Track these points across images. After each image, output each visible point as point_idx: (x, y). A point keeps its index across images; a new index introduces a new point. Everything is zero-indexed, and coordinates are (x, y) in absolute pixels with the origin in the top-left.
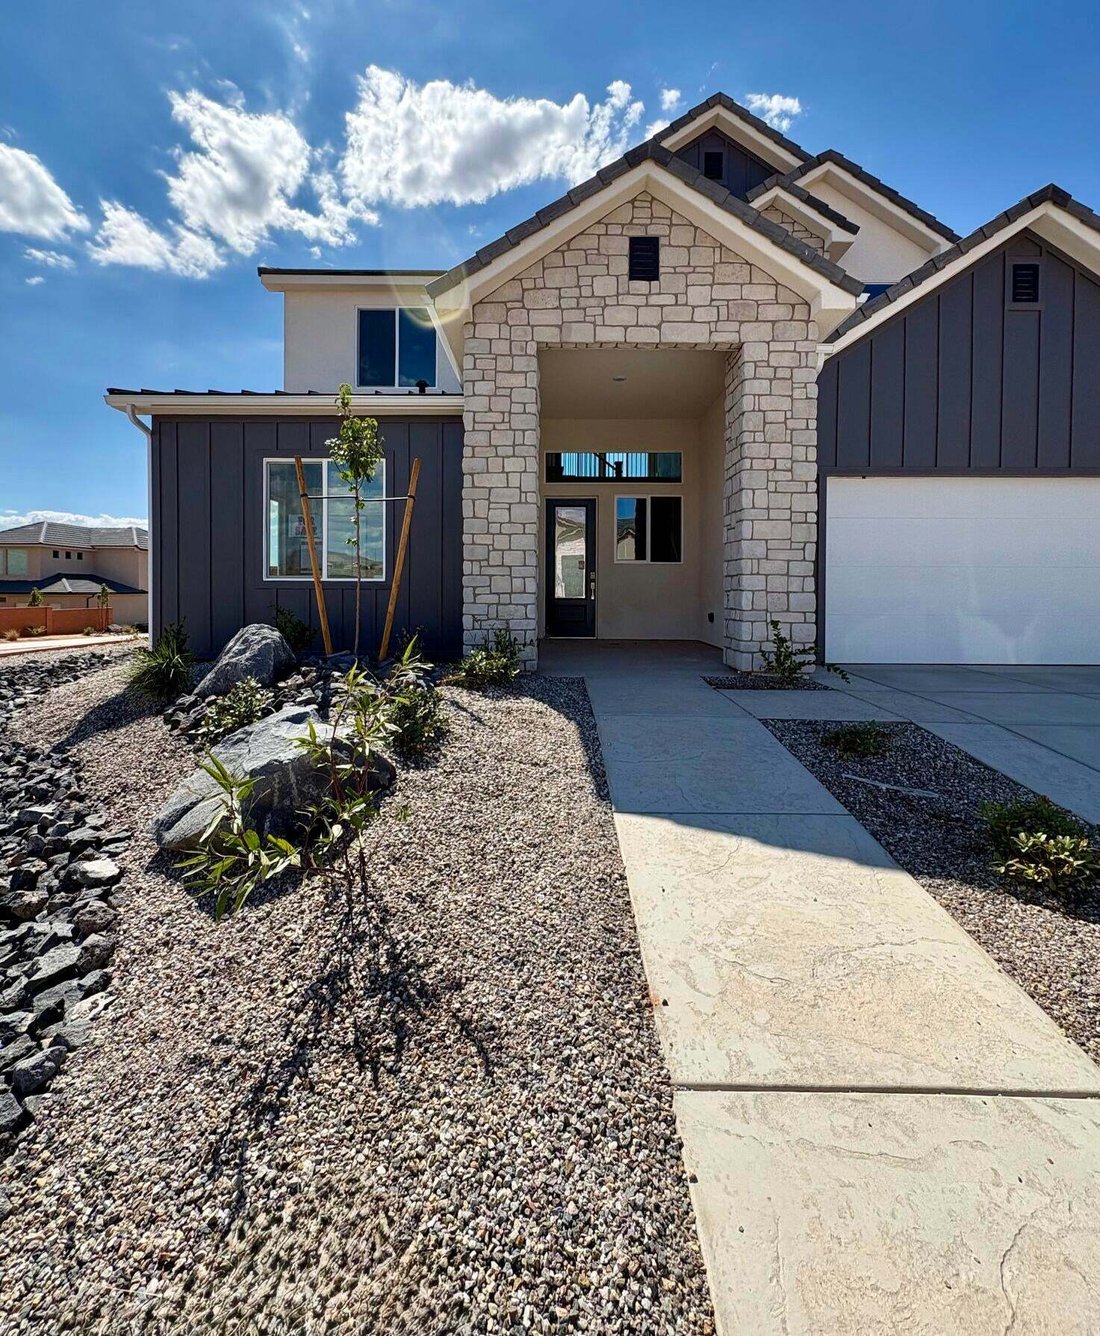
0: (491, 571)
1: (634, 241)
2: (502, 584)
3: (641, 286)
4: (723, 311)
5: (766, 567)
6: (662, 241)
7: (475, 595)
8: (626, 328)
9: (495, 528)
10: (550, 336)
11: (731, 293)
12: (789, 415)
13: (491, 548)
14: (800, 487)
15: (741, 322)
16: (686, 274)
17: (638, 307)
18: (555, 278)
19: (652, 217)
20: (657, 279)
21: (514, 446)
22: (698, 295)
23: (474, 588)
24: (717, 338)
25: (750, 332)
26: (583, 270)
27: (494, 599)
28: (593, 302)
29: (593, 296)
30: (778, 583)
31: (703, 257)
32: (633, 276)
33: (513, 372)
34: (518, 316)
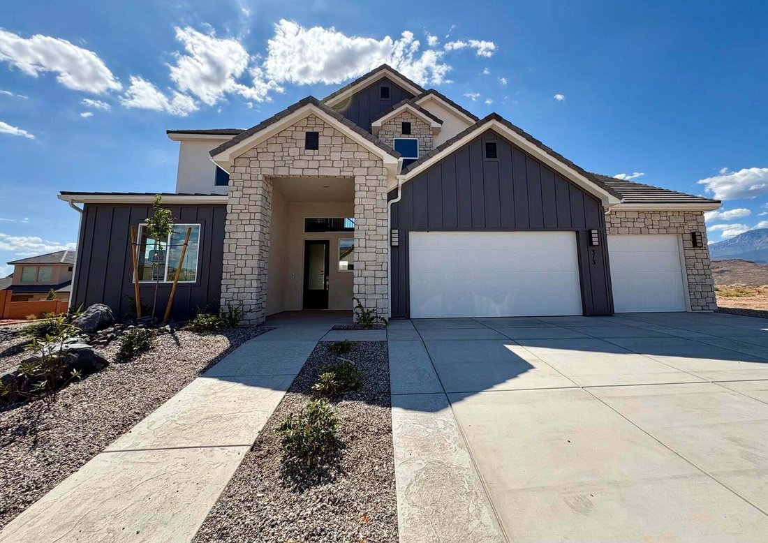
0: (236, 277)
1: (308, 134)
2: (240, 283)
3: (310, 152)
4: (346, 162)
5: (365, 273)
6: (320, 134)
7: (227, 289)
8: (303, 169)
9: (239, 257)
10: (269, 172)
11: (350, 155)
12: (375, 206)
13: (236, 266)
14: (380, 238)
15: (354, 168)
16: (330, 147)
17: (308, 161)
18: (272, 148)
19: (316, 124)
20: (318, 149)
21: (250, 220)
22: (336, 156)
23: (227, 285)
24: (343, 174)
25: (357, 172)
26: (284, 145)
27: (237, 290)
28: (289, 158)
29: (289, 155)
30: (370, 281)
31: (338, 141)
32: (307, 148)
33: (251, 187)
34: (255, 164)
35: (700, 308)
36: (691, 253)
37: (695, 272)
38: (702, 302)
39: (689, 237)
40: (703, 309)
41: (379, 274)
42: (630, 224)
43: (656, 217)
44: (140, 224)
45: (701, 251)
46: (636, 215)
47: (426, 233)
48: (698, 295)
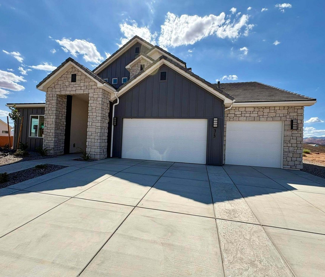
0: (48, 136)
1: (72, 75)
2: (49, 139)
3: (73, 83)
4: (86, 87)
5: (91, 137)
6: (77, 75)
7: (45, 141)
8: (70, 91)
9: (48, 128)
10: (58, 93)
11: (88, 84)
12: (96, 107)
13: (48, 132)
14: (97, 121)
15: (89, 89)
16: (80, 81)
17: (72, 87)
18: (60, 83)
19: (75, 70)
20: (76, 82)
21: (52, 113)
22: (82, 84)
23: (45, 139)
24: (85, 92)
25: (91, 91)
26: (64, 81)
27: (47, 141)
28: (65, 87)
29: (65, 85)
30: (93, 140)
31: (83, 77)
32: (72, 81)
33: (53, 100)
34: (54, 90)
35: (290, 167)
36: (289, 133)
37: (290, 145)
38: (291, 163)
39: (289, 123)
40: (291, 168)
41: (97, 138)
42: (248, 115)
43: (266, 111)
44: (30, 115)
45: (297, 132)
46: (252, 109)
47: (131, 119)
48: (289, 159)
